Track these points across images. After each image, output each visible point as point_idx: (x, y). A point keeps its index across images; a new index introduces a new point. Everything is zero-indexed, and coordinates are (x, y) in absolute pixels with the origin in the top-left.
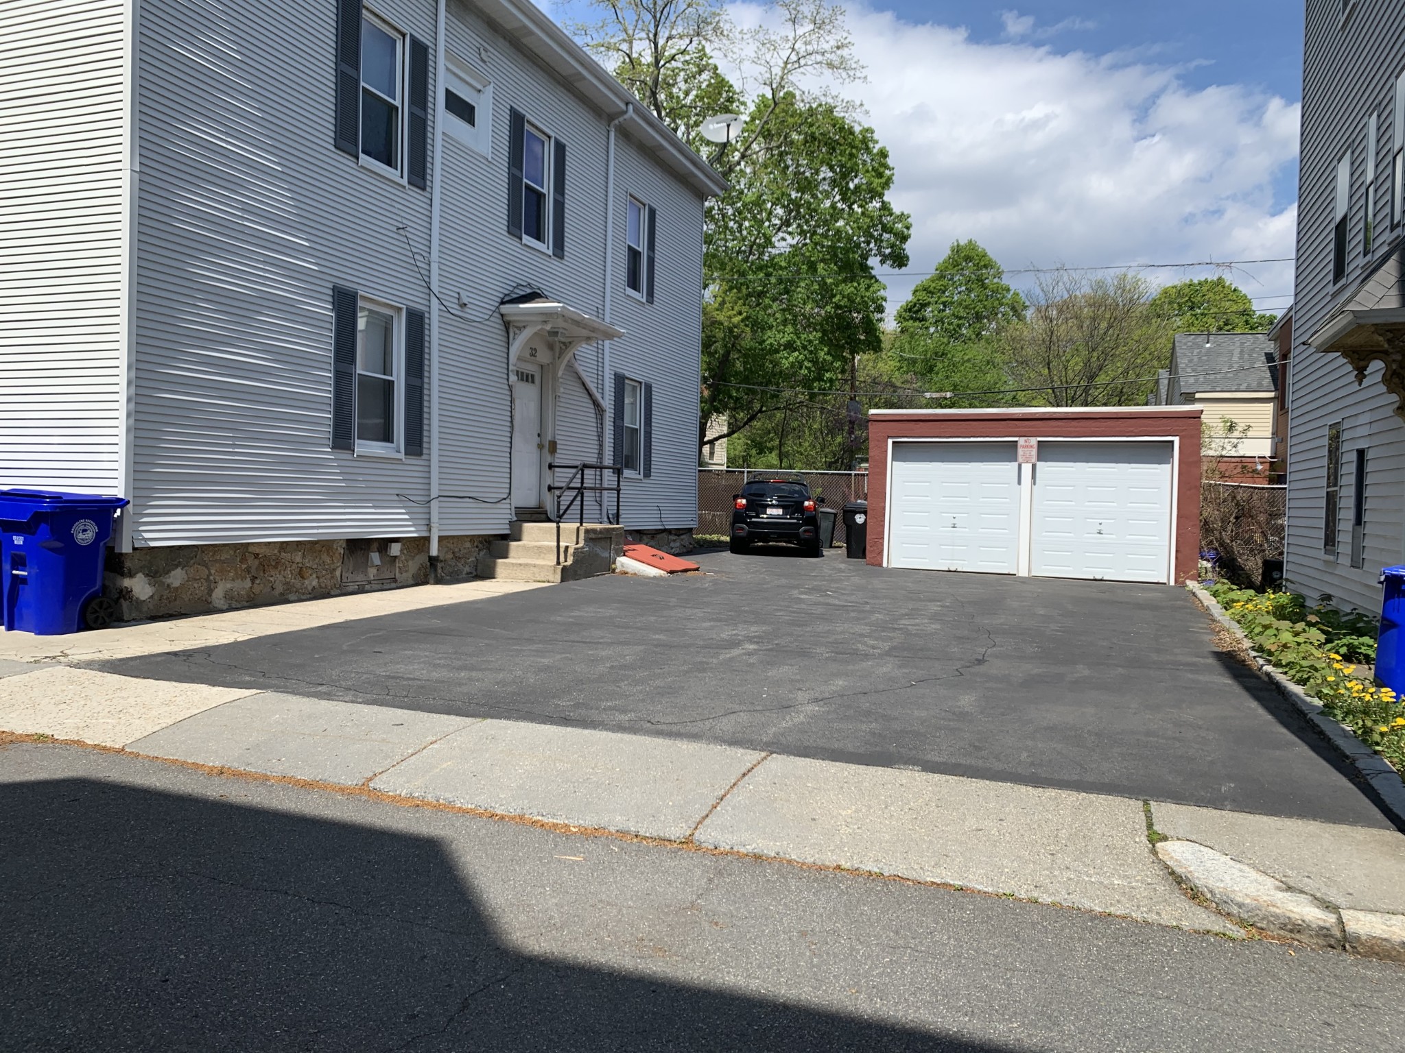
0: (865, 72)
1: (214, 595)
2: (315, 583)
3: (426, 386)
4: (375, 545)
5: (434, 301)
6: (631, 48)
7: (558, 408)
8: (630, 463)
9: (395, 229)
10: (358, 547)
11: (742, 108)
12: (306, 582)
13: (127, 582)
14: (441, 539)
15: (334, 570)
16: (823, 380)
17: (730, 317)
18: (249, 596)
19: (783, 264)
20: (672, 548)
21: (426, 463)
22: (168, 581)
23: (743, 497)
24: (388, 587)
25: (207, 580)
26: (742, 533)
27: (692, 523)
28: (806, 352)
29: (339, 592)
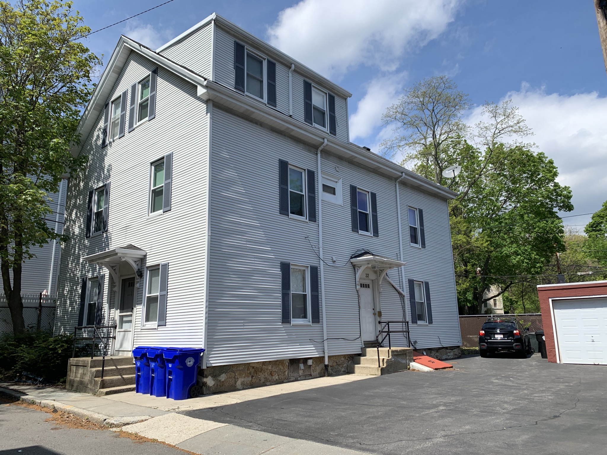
0: (531, 131)
1: (237, 384)
2: (277, 378)
3: (320, 295)
4: (302, 361)
5: (321, 262)
6: (426, 141)
7: (381, 297)
8: (420, 317)
9: (304, 238)
10: (294, 362)
11: (479, 155)
12: (274, 377)
13: (205, 380)
14: (329, 357)
15: (285, 372)
16: (536, 268)
17: (482, 244)
18: (251, 384)
19: (507, 217)
20: (449, 356)
21: (322, 326)
22: (220, 379)
23: (482, 330)
24: (308, 378)
25: (235, 378)
26: (484, 348)
27: (459, 343)
28: (524, 255)
29: (287, 381)
